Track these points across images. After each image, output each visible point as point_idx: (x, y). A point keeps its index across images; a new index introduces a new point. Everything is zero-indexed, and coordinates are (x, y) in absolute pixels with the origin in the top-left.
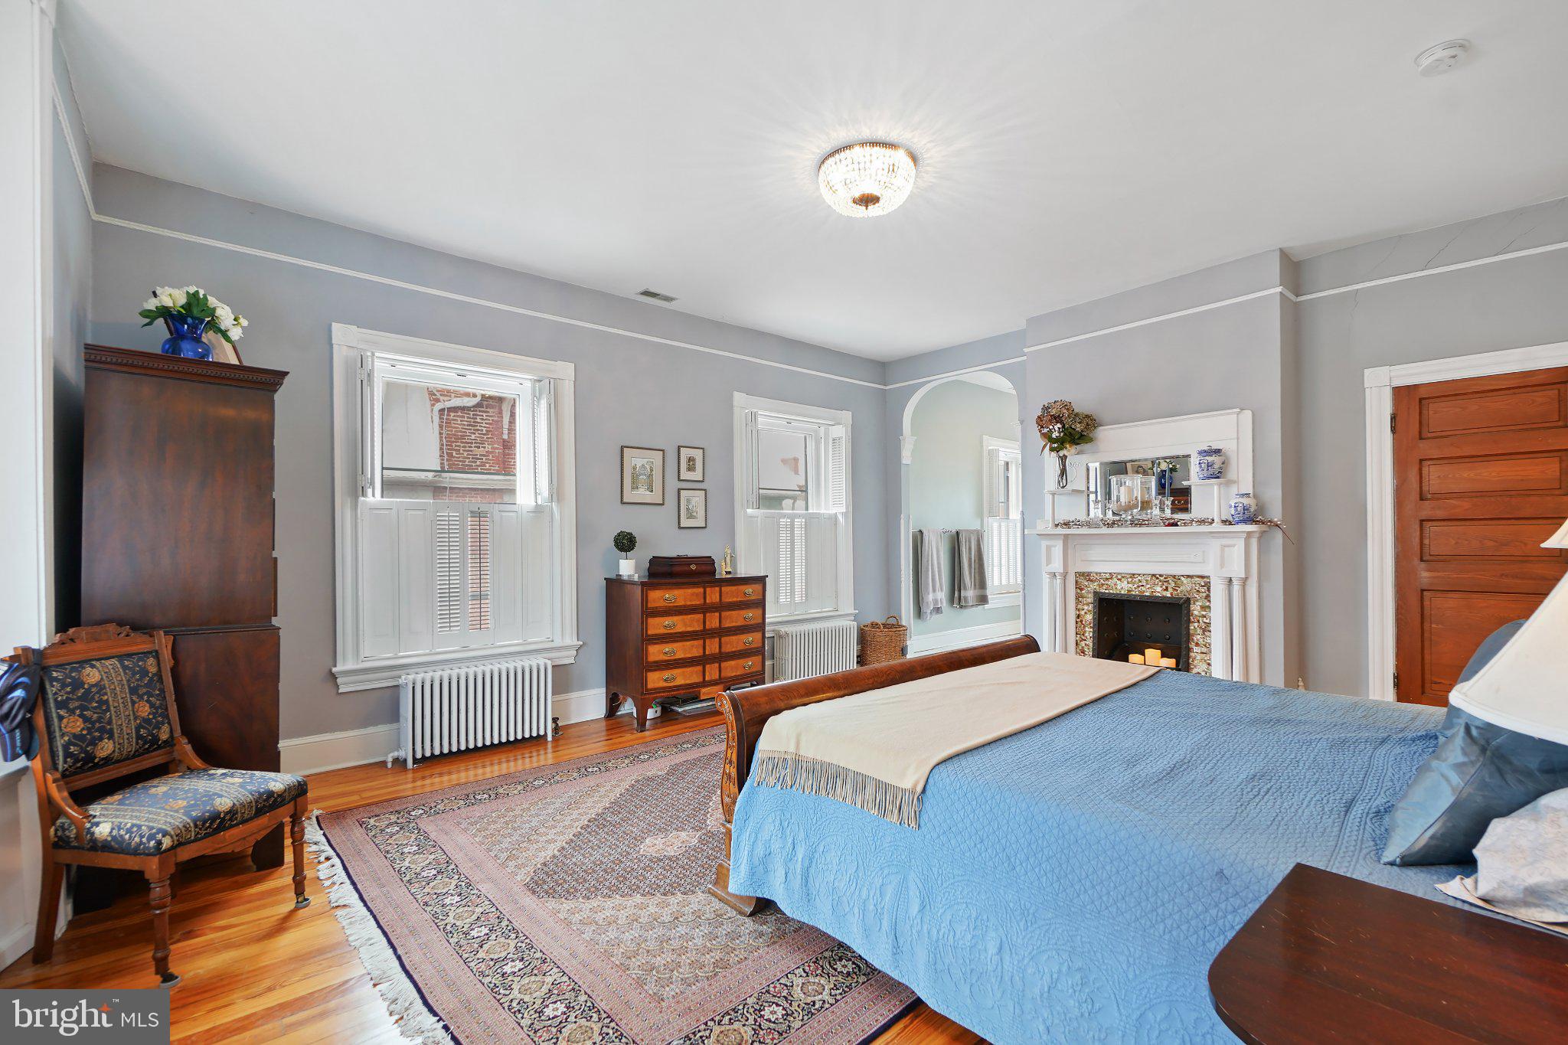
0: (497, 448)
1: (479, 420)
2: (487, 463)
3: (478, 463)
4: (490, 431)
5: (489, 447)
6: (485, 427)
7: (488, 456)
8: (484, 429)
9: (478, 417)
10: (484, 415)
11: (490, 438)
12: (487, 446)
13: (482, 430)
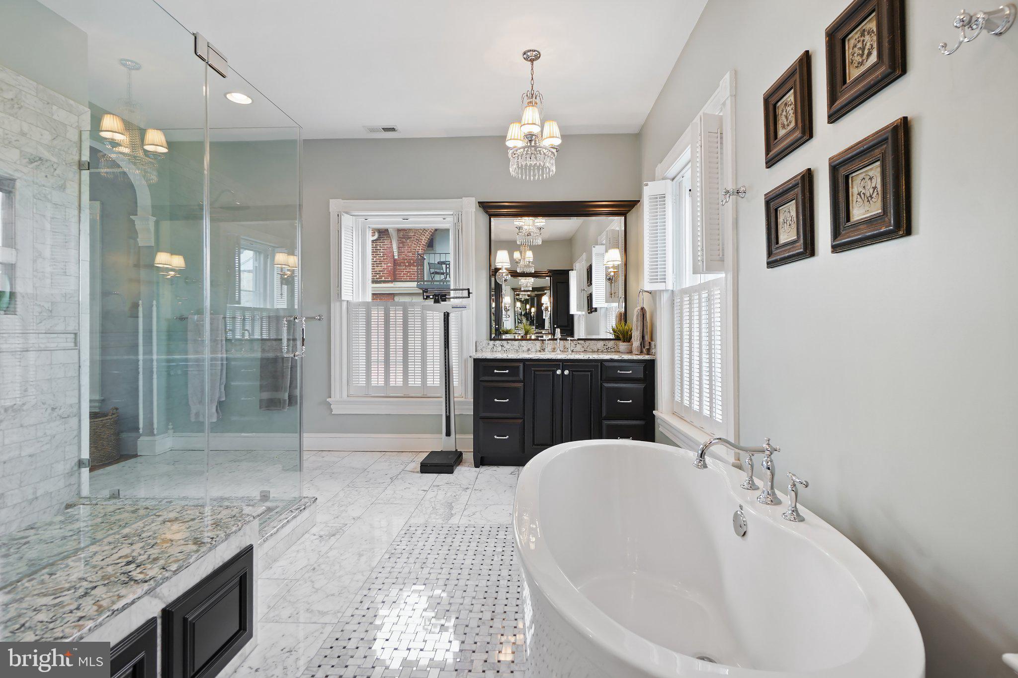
0: (389, 266)
1: (378, 248)
2: (383, 276)
3: (378, 277)
4: (386, 254)
5: (385, 265)
6: (382, 252)
7: (384, 271)
8: (382, 254)
9: (378, 246)
10: (382, 244)
11: (385, 259)
12: (383, 265)
13: (380, 254)
